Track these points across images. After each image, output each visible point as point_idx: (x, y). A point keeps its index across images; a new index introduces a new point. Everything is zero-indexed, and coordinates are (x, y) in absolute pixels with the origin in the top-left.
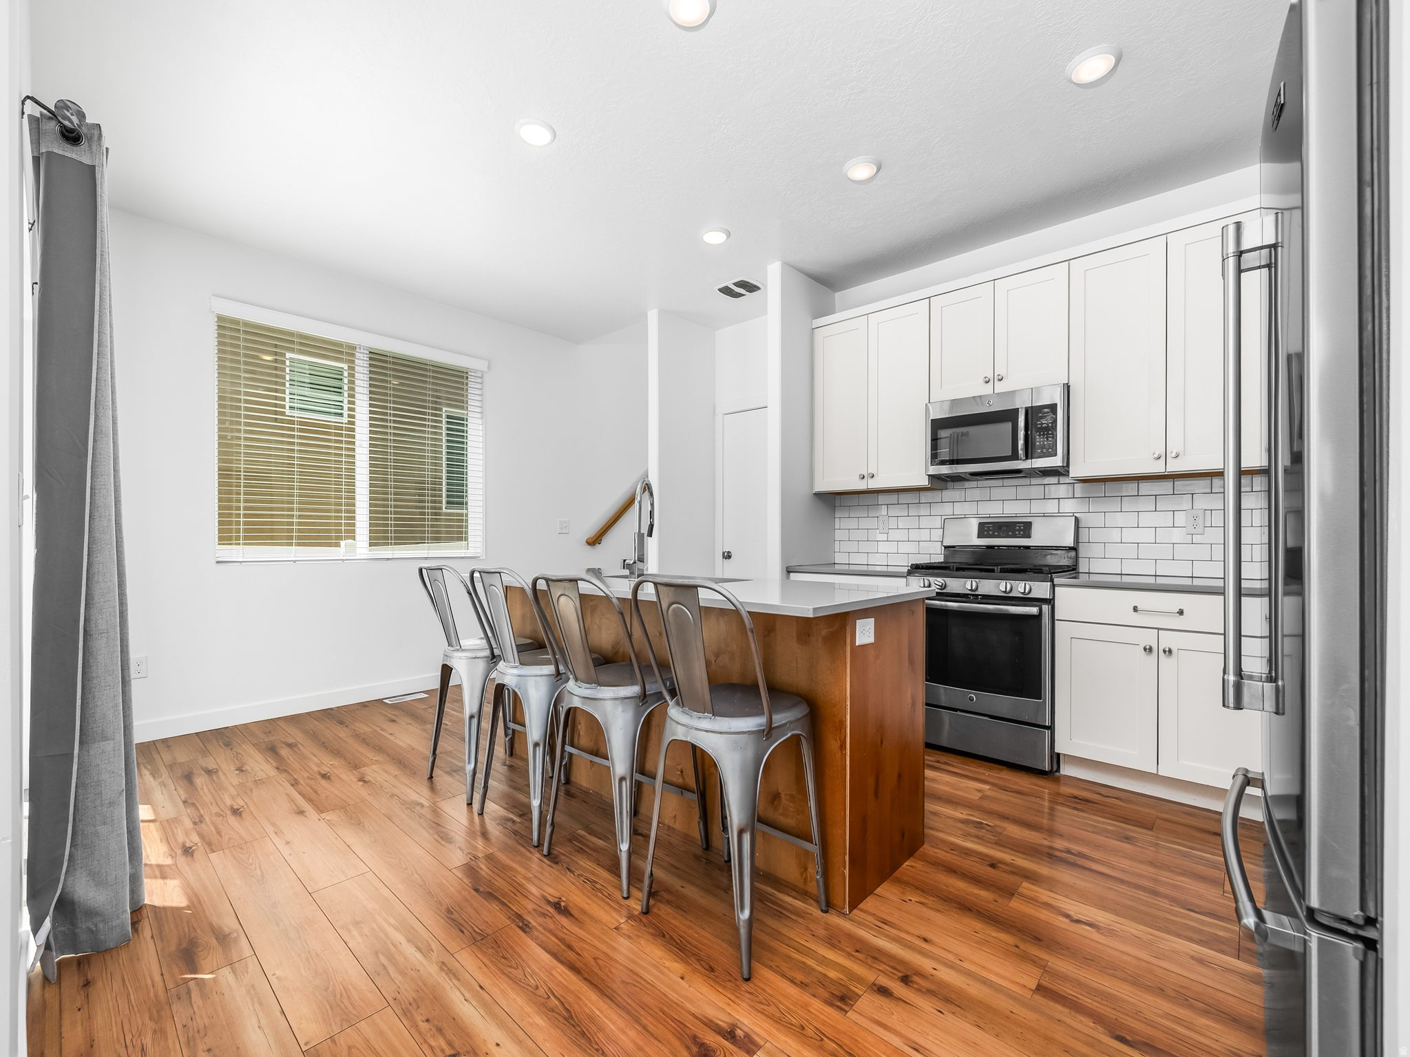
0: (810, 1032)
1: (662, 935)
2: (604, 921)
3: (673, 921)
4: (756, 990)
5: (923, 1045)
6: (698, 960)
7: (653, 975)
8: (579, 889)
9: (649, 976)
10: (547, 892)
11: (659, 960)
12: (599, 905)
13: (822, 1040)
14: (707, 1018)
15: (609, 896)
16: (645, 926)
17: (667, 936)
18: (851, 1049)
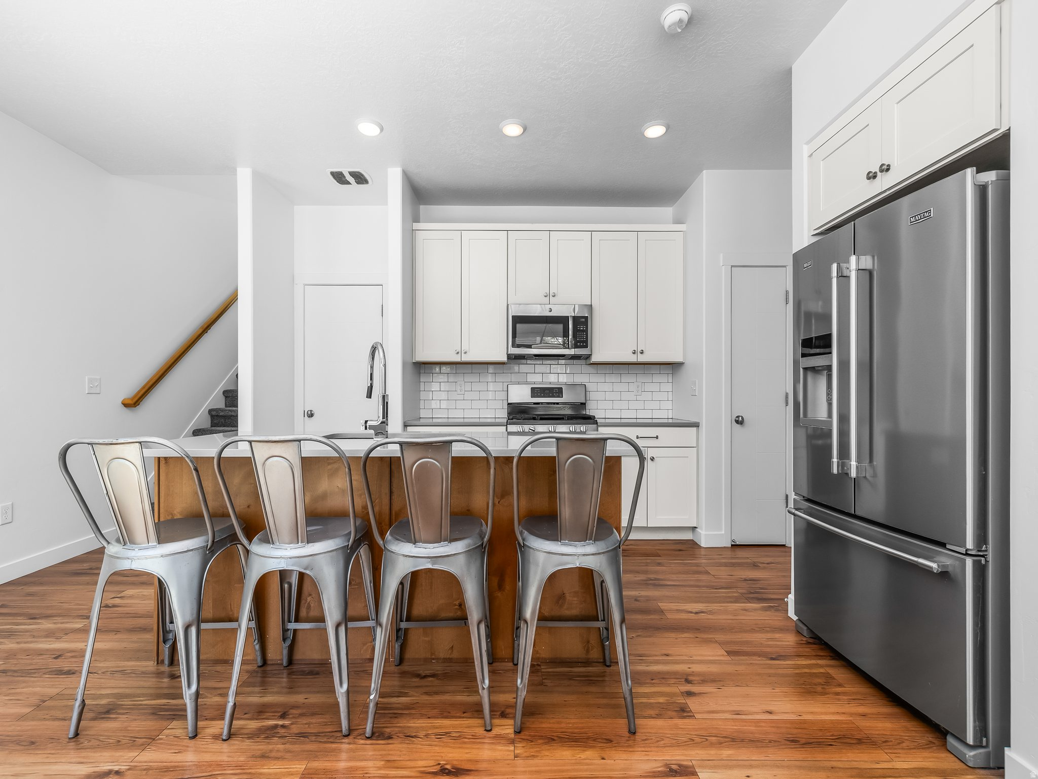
0: (697, 740)
1: (552, 739)
2: (499, 758)
3: (544, 726)
4: (646, 736)
5: (738, 709)
6: (594, 740)
7: (586, 770)
8: (442, 746)
9: (585, 773)
10: (419, 767)
11: (574, 758)
12: (478, 748)
13: (707, 740)
14: (650, 772)
15: (474, 737)
16: (532, 742)
17: (555, 738)
18: (721, 734)
